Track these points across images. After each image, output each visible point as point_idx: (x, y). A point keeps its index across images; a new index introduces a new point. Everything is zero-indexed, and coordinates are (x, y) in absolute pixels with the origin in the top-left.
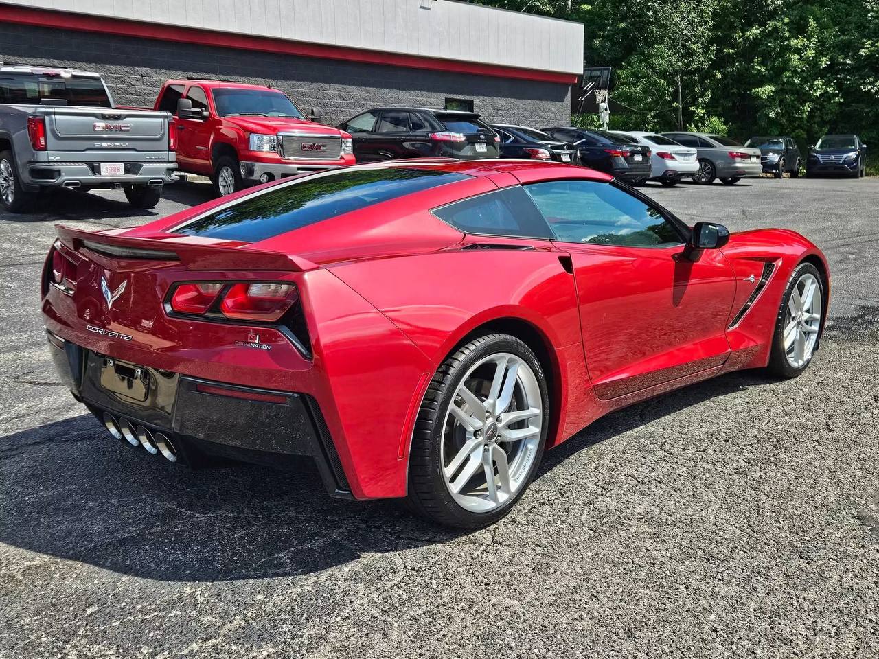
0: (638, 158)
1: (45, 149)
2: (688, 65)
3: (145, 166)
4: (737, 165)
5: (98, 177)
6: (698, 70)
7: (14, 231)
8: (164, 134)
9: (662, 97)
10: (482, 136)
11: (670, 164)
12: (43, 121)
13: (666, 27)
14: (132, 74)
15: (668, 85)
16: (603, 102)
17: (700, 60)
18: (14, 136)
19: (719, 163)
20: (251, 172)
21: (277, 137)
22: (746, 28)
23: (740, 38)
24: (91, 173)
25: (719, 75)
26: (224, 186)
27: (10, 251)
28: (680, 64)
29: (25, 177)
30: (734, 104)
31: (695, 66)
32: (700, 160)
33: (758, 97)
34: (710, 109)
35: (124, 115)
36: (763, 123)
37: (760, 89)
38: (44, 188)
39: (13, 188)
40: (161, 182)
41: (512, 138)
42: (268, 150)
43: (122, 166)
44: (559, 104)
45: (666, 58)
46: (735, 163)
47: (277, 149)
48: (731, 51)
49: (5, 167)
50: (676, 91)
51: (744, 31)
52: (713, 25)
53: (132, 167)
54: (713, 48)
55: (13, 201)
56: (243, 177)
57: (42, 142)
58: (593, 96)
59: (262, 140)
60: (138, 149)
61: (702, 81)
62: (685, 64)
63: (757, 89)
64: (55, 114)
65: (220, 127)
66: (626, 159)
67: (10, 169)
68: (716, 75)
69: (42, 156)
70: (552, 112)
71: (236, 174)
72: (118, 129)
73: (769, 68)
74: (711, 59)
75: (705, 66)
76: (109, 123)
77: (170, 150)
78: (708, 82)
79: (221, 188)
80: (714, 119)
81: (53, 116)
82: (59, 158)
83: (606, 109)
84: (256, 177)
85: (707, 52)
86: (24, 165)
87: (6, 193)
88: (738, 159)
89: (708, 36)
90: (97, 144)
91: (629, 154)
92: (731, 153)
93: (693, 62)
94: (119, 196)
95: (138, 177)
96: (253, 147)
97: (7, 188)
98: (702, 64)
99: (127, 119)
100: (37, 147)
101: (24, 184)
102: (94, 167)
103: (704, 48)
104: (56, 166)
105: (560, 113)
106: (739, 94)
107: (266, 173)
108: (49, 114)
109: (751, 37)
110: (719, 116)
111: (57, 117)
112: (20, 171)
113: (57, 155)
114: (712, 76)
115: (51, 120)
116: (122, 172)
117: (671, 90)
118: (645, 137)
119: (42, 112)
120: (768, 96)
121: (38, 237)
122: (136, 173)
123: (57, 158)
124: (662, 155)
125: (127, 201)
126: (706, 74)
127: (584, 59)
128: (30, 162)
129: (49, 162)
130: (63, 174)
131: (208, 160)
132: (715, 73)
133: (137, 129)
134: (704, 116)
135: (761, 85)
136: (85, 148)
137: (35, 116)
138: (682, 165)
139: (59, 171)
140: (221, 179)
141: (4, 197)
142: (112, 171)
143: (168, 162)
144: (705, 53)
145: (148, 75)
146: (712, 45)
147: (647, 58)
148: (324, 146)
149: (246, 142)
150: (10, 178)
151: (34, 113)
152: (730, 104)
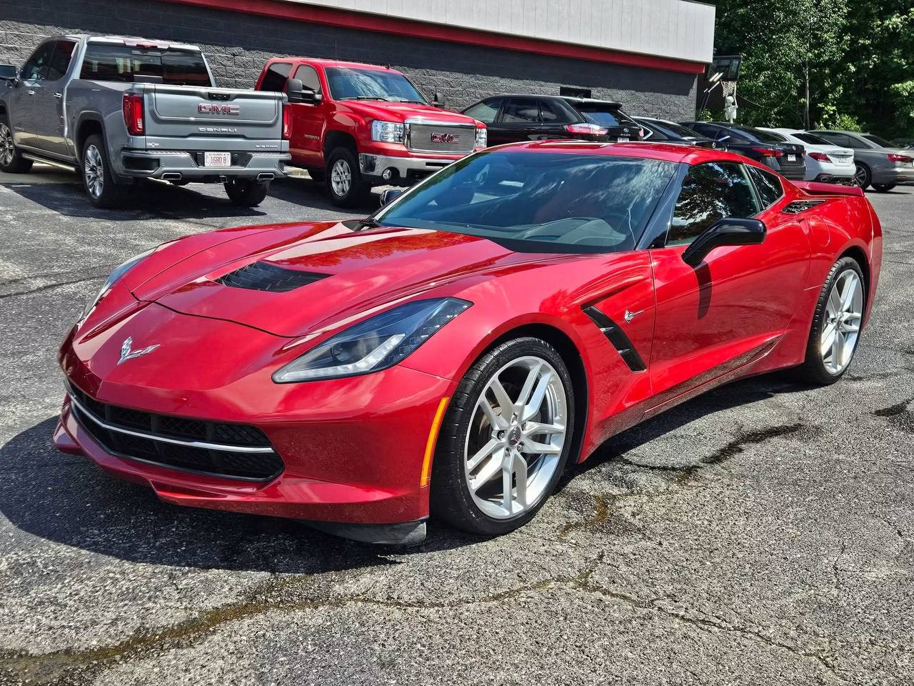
0: (792, 158)
1: (143, 133)
2: (819, 56)
3: (255, 156)
4: (898, 170)
5: (201, 168)
6: (829, 63)
7: (106, 231)
8: (277, 118)
9: (787, 93)
10: (626, 130)
11: (825, 166)
12: (142, 99)
13: (795, 14)
14: (223, 53)
15: (795, 78)
16: (731, 95)
17: (832, 51)
18: (105, 119)
19: (875, 167)
20: (371, 166)
21: (404, 126)
22: (885, 17)
23: (878, 26)
24: (193, 162)
25: (853, 69)
26: (338, 183)
27: (107, 257)
28: (810, 55)
29: (118, 166)
30: (867, 100)
31: (827, 58)
32: (856, 162)
33: (897, 94)
34: (841, 106)
35: (233, 94)
36: (902, 124)
37: (900, 85)
38: (137, 179)
39: (102, 179)
40: (271, 176)
41: (651, 133)
42: (393, 140)
43: (228, 156)
44: (683, 98)
45: (794, 47)
46: (895, 167)
47: (404, 140)
48: (868, 42)
49: (93, 154)
50: (803, 85)
51: (882, 20)
52: (848, 12)
53: (240, 157)
54: (847, 38)
55: (101, 195)
56: (362, 172)
57: (140, 126)
58: (720, 88)
59: (386, 129)
60: (247, 136)
61: (832, 76)
62: (815, 55)
63: (897, 85)
64: (155, 91)
65: (335, 112)
66: (779, 159)
67: (99, 157)
68: (849, 68)
69: (139, 141)
70: (675, 105)
71: (354, 170)
72: (227, 111)
73: (910, 61)
74: (843, 50)
75: (837, 57)
76: (215, 104)
77: (283, 138)
78: (839, 76)
79: (334, 185)
80: (846, 117)
81: (153, 94)
82: (158, 144)
83: (734, 104)
84: (378, 172)
85: (841, 41)
86: (117, 153)
87: (93, 185)
88: (898, 163)
89: (842, 24)
90: (202, 129)
91: (782, 154)
92: (890, 156)
93: (824, 53)
94: (217, 191)
95: (246, 169)
96: (376, 136)
97: (94, 179)
98: (833, 56)
99: (236, 100)
100: (133, 131)
101: (116, 175)
102: (198, 157)
103: (838, 37)
104: (155, 155)
105: (683, 107)
106: (875, 90)
107: (389, 168)
108: (148, 91)
109: (891, 26)
110: (851, 114)
111: (158, 96)
112: (112, 158)
113: (156, 141)
114: (844, 69)
115: (150, 99)
116: (229, 163)
117: (798, 83)
118: (794, 135)
119: (139, 89)
120: (909, 93)
121: (135, 239)
122: (244, 165)
123: (156, 144)
124: (816, 156)
125: (227, 197)
126: (838, 67)
127: (714, 47)
128: (124, 149)
129: (147, 150)
130: (162, 163)
131: (319, 151)
132: (849, 66)
133: (245, 111)
134: (834, 114)
135: (902, 80)
136: (189, 133)
137: (132, 94)
138: (838, 168)
139: (158, 161)
140: (334, 174)
141: (91, 190)
142: (217, 162)
143: (281, 152)
144: (838, 43)
145: (240, 54)
146: (846, 35)
147: (771, 47)
148: (457, 137)
149: (367, 130)
150: (99, 167)
151: (131, 90)
152: (863, 101)
